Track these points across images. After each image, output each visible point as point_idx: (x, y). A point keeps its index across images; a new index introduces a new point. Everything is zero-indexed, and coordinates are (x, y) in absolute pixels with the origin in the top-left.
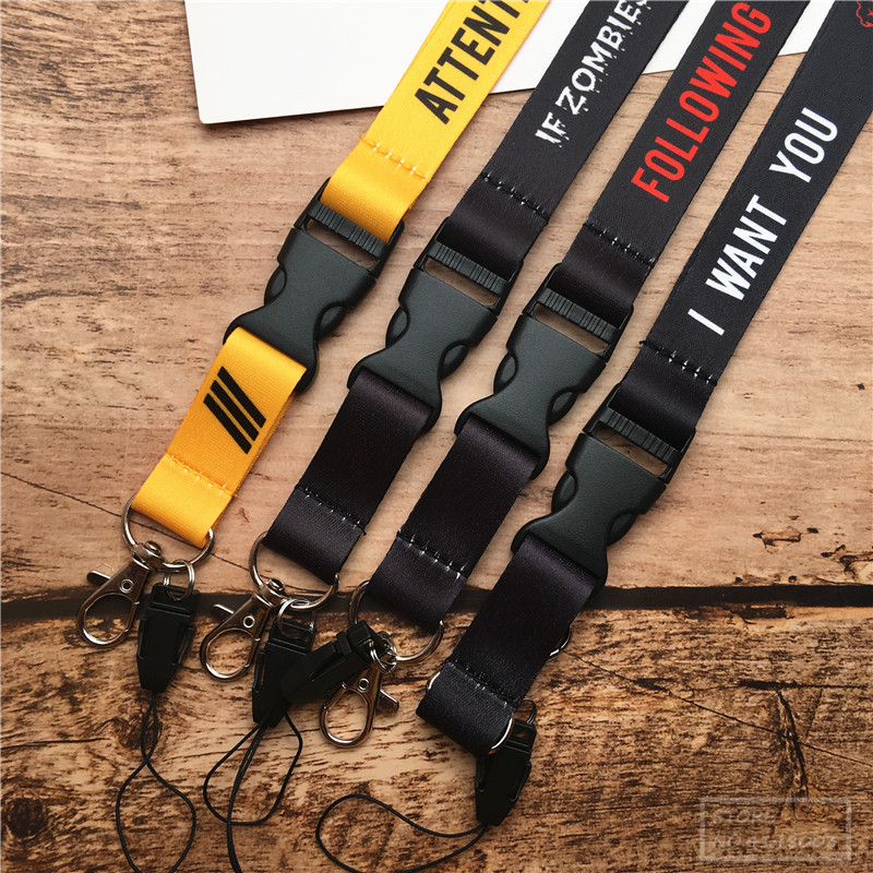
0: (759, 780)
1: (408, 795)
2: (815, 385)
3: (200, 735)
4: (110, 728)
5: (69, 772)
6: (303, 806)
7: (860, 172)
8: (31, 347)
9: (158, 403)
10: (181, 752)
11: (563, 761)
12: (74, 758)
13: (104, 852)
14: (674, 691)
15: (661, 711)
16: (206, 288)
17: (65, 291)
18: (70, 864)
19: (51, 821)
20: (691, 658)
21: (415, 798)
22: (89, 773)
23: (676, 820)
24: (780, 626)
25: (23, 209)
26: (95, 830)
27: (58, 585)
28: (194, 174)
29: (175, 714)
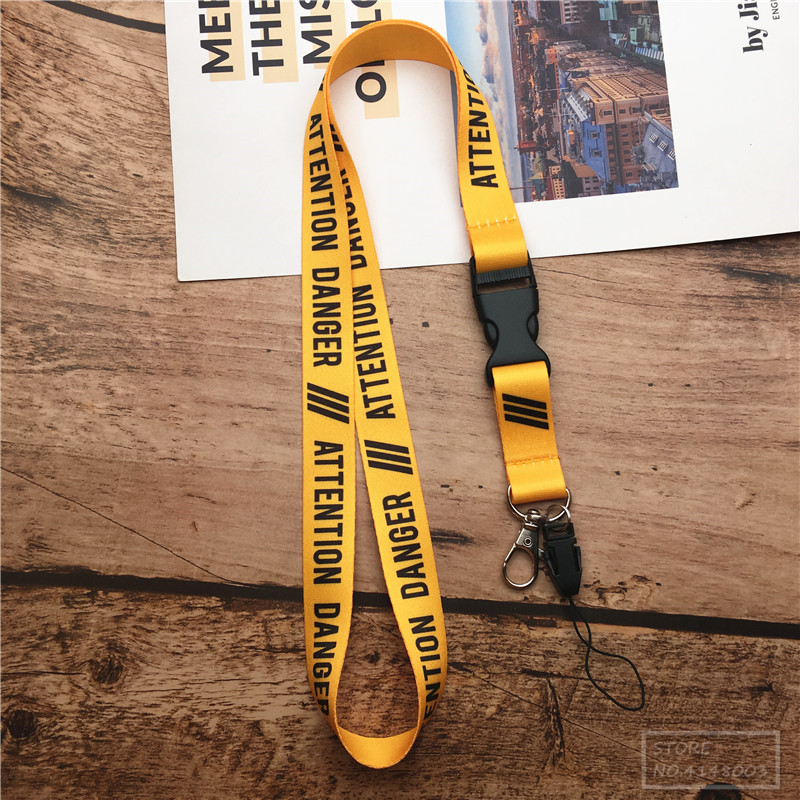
0: (531, 742)
1: (287, 733)
2: (587, 469)
3: (148, 677)
4: (87, 666)
5: (55, 695)
6: (213, 734)
7: (626, 330)
8: (66, 402)
9: (145, 445)
10: (134, 688)
11: (396, 717)
12: (59, 685)
13: (73, 754)
14: (476, 673)
15: (466, 686)
16: (186, 372)
17: (93, 366)
18: (48, 761)
19: (38, 728)
20: (490, 651)
21: (291, 735)
22: (68, 697)
23: (471, 765)
24: (552, 633)
25: (72, 311)
26: (68, 738)
27: (64, 564)
28: (187, 297)
29: (133, 661)
